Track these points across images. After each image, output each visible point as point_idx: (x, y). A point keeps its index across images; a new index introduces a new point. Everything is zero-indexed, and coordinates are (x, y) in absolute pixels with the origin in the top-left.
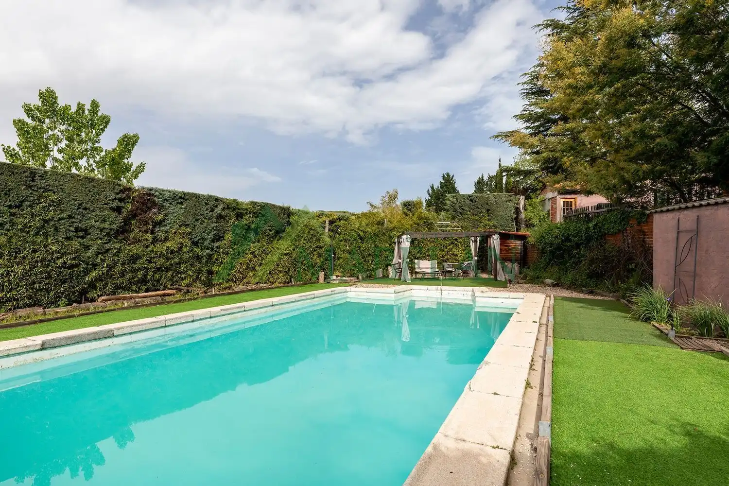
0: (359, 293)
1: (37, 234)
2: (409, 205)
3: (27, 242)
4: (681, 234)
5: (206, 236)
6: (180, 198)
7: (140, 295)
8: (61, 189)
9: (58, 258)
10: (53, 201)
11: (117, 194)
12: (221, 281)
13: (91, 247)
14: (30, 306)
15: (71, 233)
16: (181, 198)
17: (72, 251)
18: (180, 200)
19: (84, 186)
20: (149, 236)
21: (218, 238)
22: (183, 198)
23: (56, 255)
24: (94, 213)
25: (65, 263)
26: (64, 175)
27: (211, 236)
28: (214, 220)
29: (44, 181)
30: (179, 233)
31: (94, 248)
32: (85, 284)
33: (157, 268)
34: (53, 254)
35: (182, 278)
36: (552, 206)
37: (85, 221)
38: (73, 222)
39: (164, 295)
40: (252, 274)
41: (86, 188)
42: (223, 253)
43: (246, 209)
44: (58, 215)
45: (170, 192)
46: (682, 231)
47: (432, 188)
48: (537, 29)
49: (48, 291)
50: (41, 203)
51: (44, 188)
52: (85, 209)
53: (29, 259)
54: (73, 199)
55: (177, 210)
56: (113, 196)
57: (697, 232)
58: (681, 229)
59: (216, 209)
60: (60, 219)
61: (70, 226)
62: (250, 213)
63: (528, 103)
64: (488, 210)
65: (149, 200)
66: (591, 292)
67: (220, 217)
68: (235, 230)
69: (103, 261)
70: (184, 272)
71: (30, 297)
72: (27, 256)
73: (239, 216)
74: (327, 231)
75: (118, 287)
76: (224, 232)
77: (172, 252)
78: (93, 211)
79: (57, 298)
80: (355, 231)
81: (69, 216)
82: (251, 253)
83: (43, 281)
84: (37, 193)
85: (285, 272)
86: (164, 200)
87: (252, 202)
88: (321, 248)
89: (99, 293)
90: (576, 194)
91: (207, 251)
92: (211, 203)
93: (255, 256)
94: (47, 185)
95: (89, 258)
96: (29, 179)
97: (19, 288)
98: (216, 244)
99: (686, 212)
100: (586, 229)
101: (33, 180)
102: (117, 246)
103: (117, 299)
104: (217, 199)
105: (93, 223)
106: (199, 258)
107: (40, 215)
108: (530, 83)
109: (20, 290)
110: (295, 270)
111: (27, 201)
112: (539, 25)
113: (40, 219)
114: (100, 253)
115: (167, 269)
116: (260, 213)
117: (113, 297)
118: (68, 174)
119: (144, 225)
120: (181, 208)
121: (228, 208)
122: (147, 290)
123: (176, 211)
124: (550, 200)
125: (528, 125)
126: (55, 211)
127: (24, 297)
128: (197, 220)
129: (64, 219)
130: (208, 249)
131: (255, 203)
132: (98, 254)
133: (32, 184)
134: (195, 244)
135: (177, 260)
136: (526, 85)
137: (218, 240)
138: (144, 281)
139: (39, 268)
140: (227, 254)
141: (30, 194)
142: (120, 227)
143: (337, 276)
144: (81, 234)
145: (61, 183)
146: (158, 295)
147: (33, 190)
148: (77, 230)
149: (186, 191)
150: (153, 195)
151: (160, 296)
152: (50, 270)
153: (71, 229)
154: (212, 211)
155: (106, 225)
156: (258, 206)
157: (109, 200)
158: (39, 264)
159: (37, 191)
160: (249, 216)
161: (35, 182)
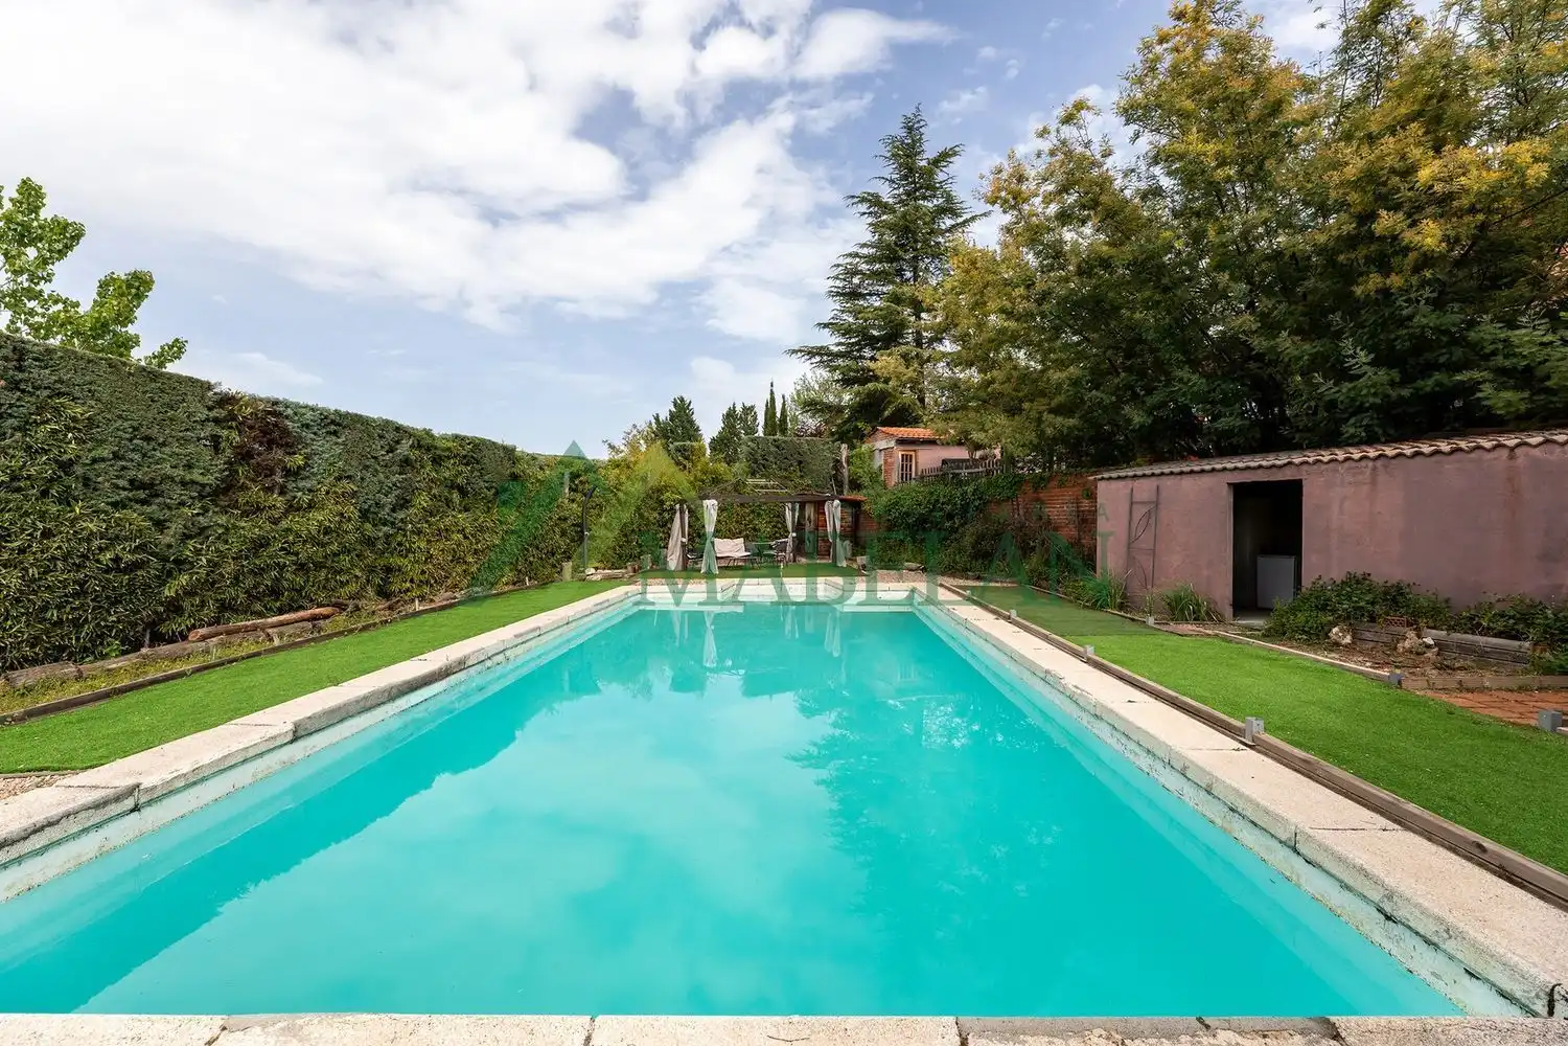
0: (660, 595)
1: (45, 494)
2: (685, 450)
3: (27, 514)
4: (1134, 506)
5: (384, 500)
6: (333, 422)
7: (269, 620)
8: (90, 391)
9: (101, 549)
10: (74, 420)
11: (210, 409)
12: (408, 585)
13: (168, 524)
14: (35, 662)
15: (124, 494)
16: (336, 423)
17: (131, 533)
18: (333, 427)
19: (140, 388)
20: (278, 500)
21: (403, 503)
22: (339, 425)
23: (96, 543)
24: (167, 450)
25: (117, 560)
26: (92, 361)
27: (391, 499)
28: (396, 468)
29: (47, 371)
30: (335, 492)
31: (175, 527)
32: (162, 604)
33: (300, 564)
34: (88, 540)
35: (342, 582)
36: (886, 462)
37: (148, 467)
38: (124, 468)
39: (314, 618)
40: (459, 570)
41: (144, 393)
42: (413, 532)
43: (449, 449)
44: (90, 451)
45: (313, 409)
46: (1137, 503)
47: (657, 419)
48: (850, 201)
49: (77, 624)
50: (47, 422)
51: (49, 388)
52: (148, 439)
53: (34, 553)
54: (120, 417)
55: (327, 446)
56: (203, 414)
57: (1157, 504)
58: (1134, 500)
59: (398, 446)
60: (94, 461)
61: (118, 477)
62: (455, 457)
63: (839, 308)
64: (800, 463)
65: (276, 425)
66: (978, 578)
67: (406, 462)
68: (431, 488)
69: (198, 552)
70: (348, 571)
71: (34, 642)
72: (30, 546)
73: (437, 461)
74: (567, 491)
75: (225, 607)
76: (413, 491)
77: (327, 531)
78: (164, 444)
79: (100, 637)
80: (612, 492)
81: (113, 453)
82: (458, 531)
83: (67, 602)
84: (33, 399)
85: (512, 563)
86: (303, 425)
87: (457, 436)
88: (565, 519)
89: (188, 622)
90: (918, 445)
91: (385, 529)
92: (391, 435)
93: (466, 537)
94: (56, 381)
95: (169, 546)
96: (11, 365)
97: (9, 623)
98: (401, 515)
99: (1142, 481)
100: (962, 495)
101: (20, 369)
102: (222, 520)
103: (229, 633)
104: (398, 429)
105: (169, 471)
106: (370, 542)
107: (46, 452)
108: (845, 280)
109: (11, 628)
110: (526, 560)
111: (10, 415)
112: (853, 197)
113: (49, 459)
114: (190, 537)
115: (319, 566)
116: (472, 457)
117: (221, 628)
118: (102, 359)
119: (266, 476)
120: (337, 443)
121: (420, 446)
122: (281, 612)
123: (326, 449)
124: (883, 452)
125: (843, 341)
126: (80, 441)
127: (22, 642)
128: (366, 467)
129: (103, 460)
130: (385, 525)
131: (463, 438)
132: (186, 537)
133: (21, 376)
134: (365, 515)
135: (335, 547)
136: (838, 281)
137: (402, 507)
138: (275, 592)
139: (60, 575)
140: (419, 532)
141: (18, 400)
142: (223, 481)
143: (596, 569)
144: (142, 494)
145: (87, 378)
146: (303, 620)
147: (23, 391)
148: (134, 484)
149: (343, 409)
150: (280, 414)
151: (308, 620)
152: (86, 576)
153: (121, 483)
154: (391, 450)
155: (196, 475)
156: (469, 444)
157: (194, 422)
158: (60, 564)
159: (31, 394)
160: (452, 461)
161: (23, 371)
